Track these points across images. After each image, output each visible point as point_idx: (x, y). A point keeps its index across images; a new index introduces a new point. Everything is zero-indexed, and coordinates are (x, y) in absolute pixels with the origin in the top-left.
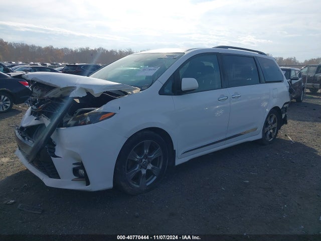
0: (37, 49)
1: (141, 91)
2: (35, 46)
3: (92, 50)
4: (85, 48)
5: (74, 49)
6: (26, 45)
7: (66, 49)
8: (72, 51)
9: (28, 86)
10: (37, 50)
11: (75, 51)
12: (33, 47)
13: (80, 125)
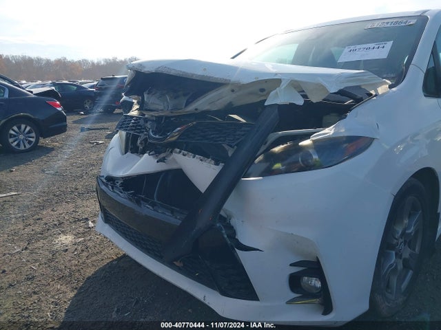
0: (44, 62)
1: (391, 87)
2: (41, 59)
3: (121, 61)
4: (111, 58)
5: (96, 61)
6: (29, 58)
7: (85, 62)
8: (93, 64)
9: (60, 109)
10: (46, 64)
11: (98, 64)
12: (39, 60)
13: (278, 172)
